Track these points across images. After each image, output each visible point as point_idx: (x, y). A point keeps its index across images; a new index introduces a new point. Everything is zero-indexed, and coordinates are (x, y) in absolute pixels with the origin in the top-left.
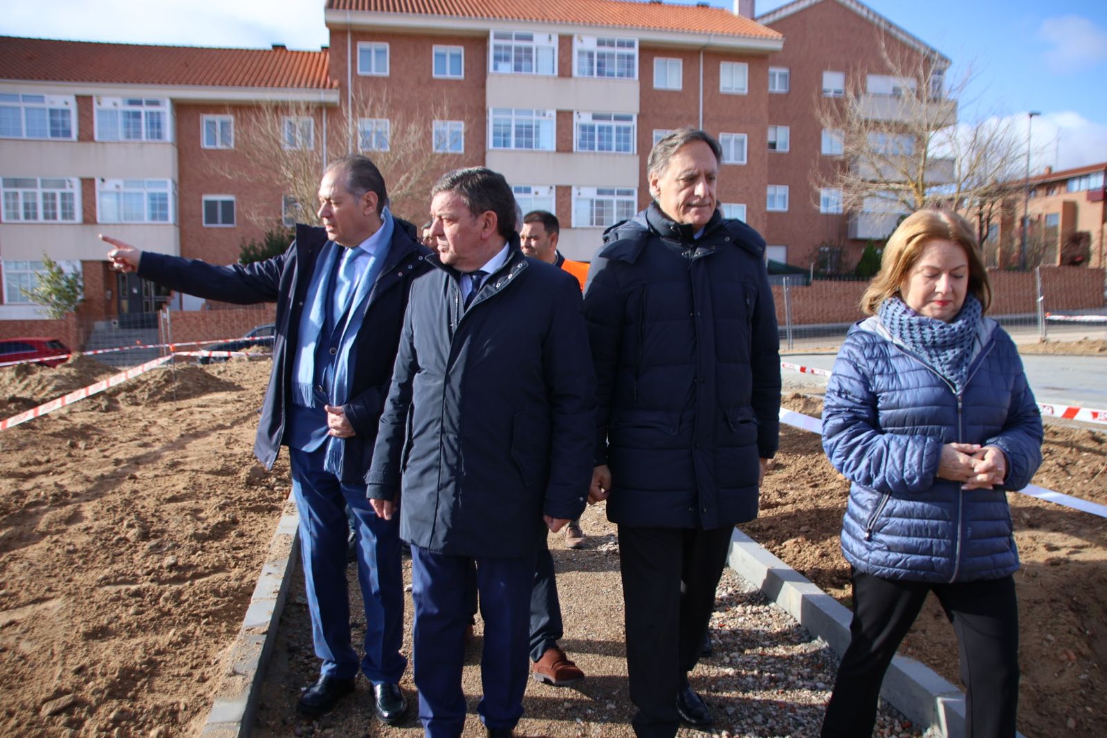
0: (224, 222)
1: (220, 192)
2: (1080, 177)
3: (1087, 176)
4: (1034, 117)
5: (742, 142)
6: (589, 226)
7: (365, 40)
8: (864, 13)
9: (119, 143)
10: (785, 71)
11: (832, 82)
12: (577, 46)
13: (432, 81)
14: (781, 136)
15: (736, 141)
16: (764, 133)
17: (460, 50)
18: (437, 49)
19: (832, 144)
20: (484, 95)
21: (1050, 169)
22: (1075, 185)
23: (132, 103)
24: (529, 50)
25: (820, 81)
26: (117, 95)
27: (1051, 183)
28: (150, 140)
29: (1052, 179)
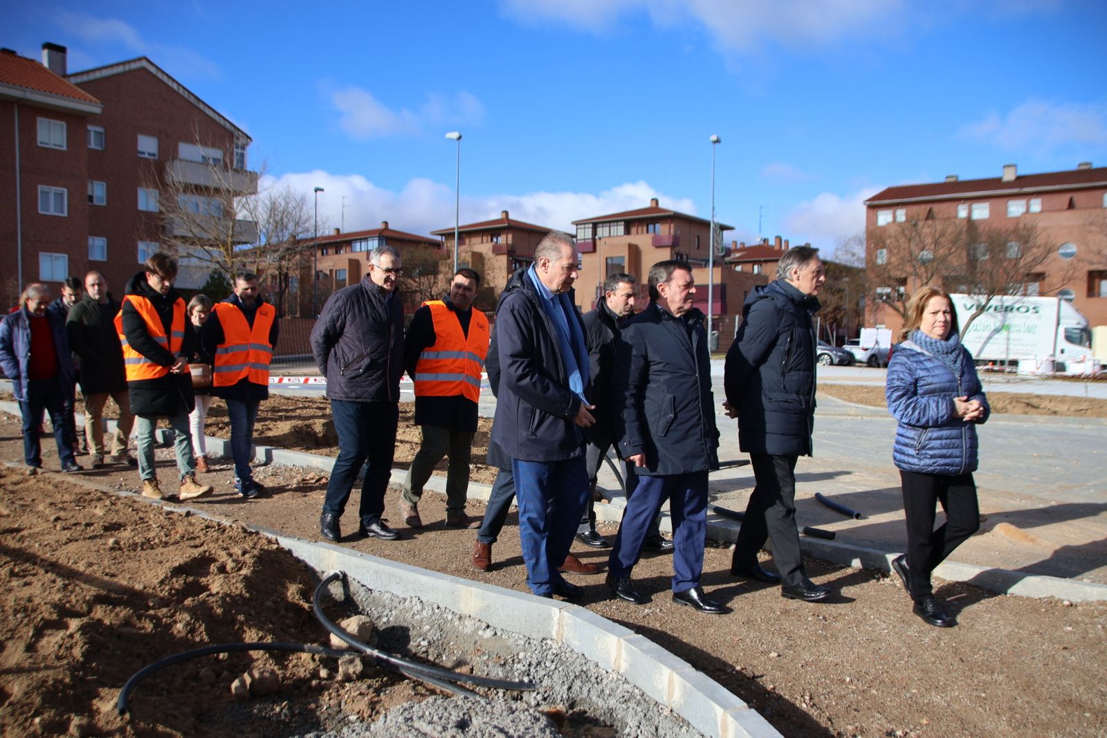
2: (361, 240)
3: (366, 239)
4: (318, 192)
5: (62, 195)
8: (175, 86)
10: (100, 129)
11: (147, 145)
14: (99, 191)
15: (55, 194)
16: (85, 187)
19: (147, 200)
21: (338, 230)
22: (357, 246)
25: (135, 142)
27: (340, 242)
29: (339, 240)
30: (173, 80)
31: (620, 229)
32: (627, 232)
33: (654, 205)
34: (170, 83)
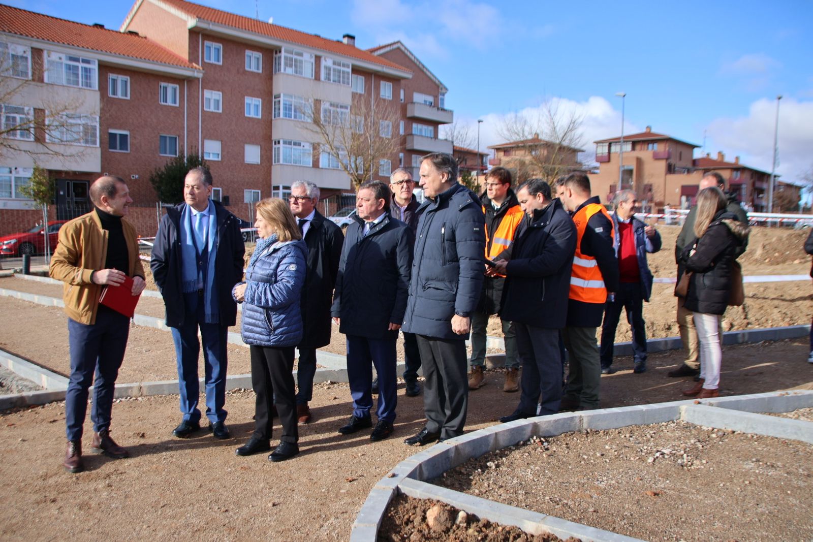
0: (121, 149)
1: (120, 128)
6: (327, 167)
7: (209, 40)
9: (63, 86)
12: (323, 63)
13: (245, 72)
17: (259, 55)
18: (248, 52)
20: (271, 85)
23: (72, 59)
24: (301, 62)
26: (62, 53)
28: (84, 87)
30: (412, 55)
31: (628, 147)
32: (633, 149)
33: (648, 131)
34: (411, 56)
